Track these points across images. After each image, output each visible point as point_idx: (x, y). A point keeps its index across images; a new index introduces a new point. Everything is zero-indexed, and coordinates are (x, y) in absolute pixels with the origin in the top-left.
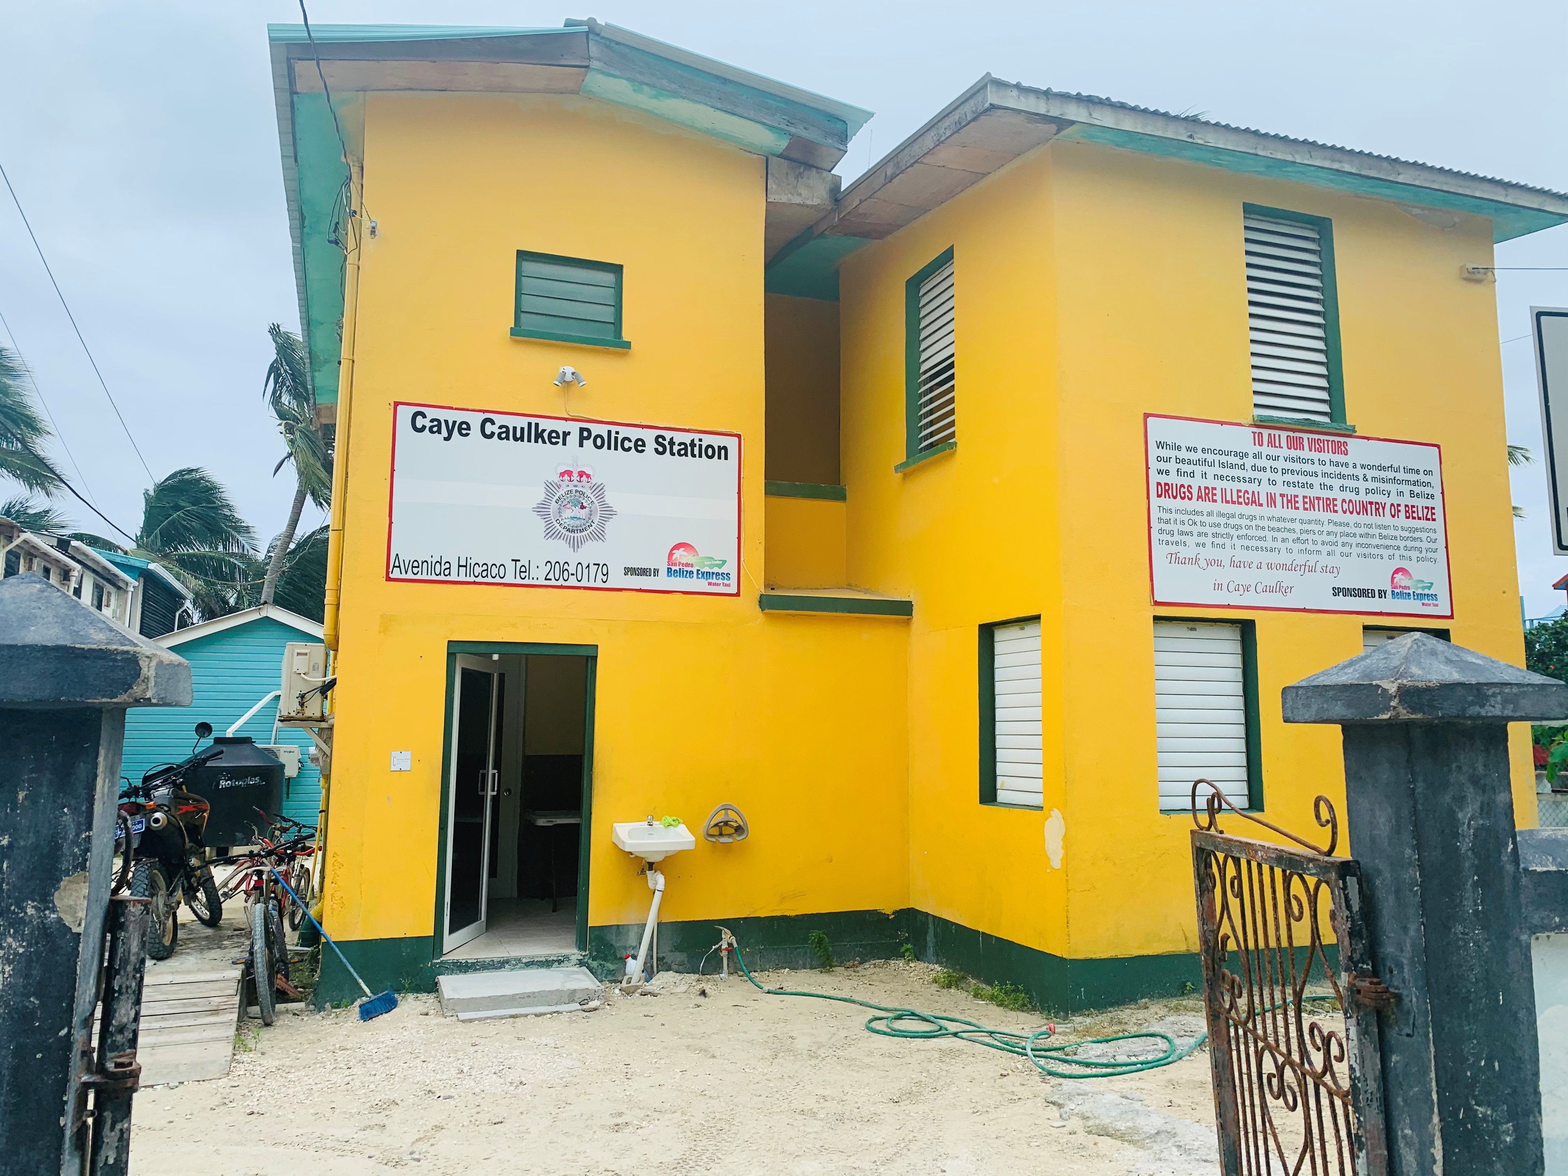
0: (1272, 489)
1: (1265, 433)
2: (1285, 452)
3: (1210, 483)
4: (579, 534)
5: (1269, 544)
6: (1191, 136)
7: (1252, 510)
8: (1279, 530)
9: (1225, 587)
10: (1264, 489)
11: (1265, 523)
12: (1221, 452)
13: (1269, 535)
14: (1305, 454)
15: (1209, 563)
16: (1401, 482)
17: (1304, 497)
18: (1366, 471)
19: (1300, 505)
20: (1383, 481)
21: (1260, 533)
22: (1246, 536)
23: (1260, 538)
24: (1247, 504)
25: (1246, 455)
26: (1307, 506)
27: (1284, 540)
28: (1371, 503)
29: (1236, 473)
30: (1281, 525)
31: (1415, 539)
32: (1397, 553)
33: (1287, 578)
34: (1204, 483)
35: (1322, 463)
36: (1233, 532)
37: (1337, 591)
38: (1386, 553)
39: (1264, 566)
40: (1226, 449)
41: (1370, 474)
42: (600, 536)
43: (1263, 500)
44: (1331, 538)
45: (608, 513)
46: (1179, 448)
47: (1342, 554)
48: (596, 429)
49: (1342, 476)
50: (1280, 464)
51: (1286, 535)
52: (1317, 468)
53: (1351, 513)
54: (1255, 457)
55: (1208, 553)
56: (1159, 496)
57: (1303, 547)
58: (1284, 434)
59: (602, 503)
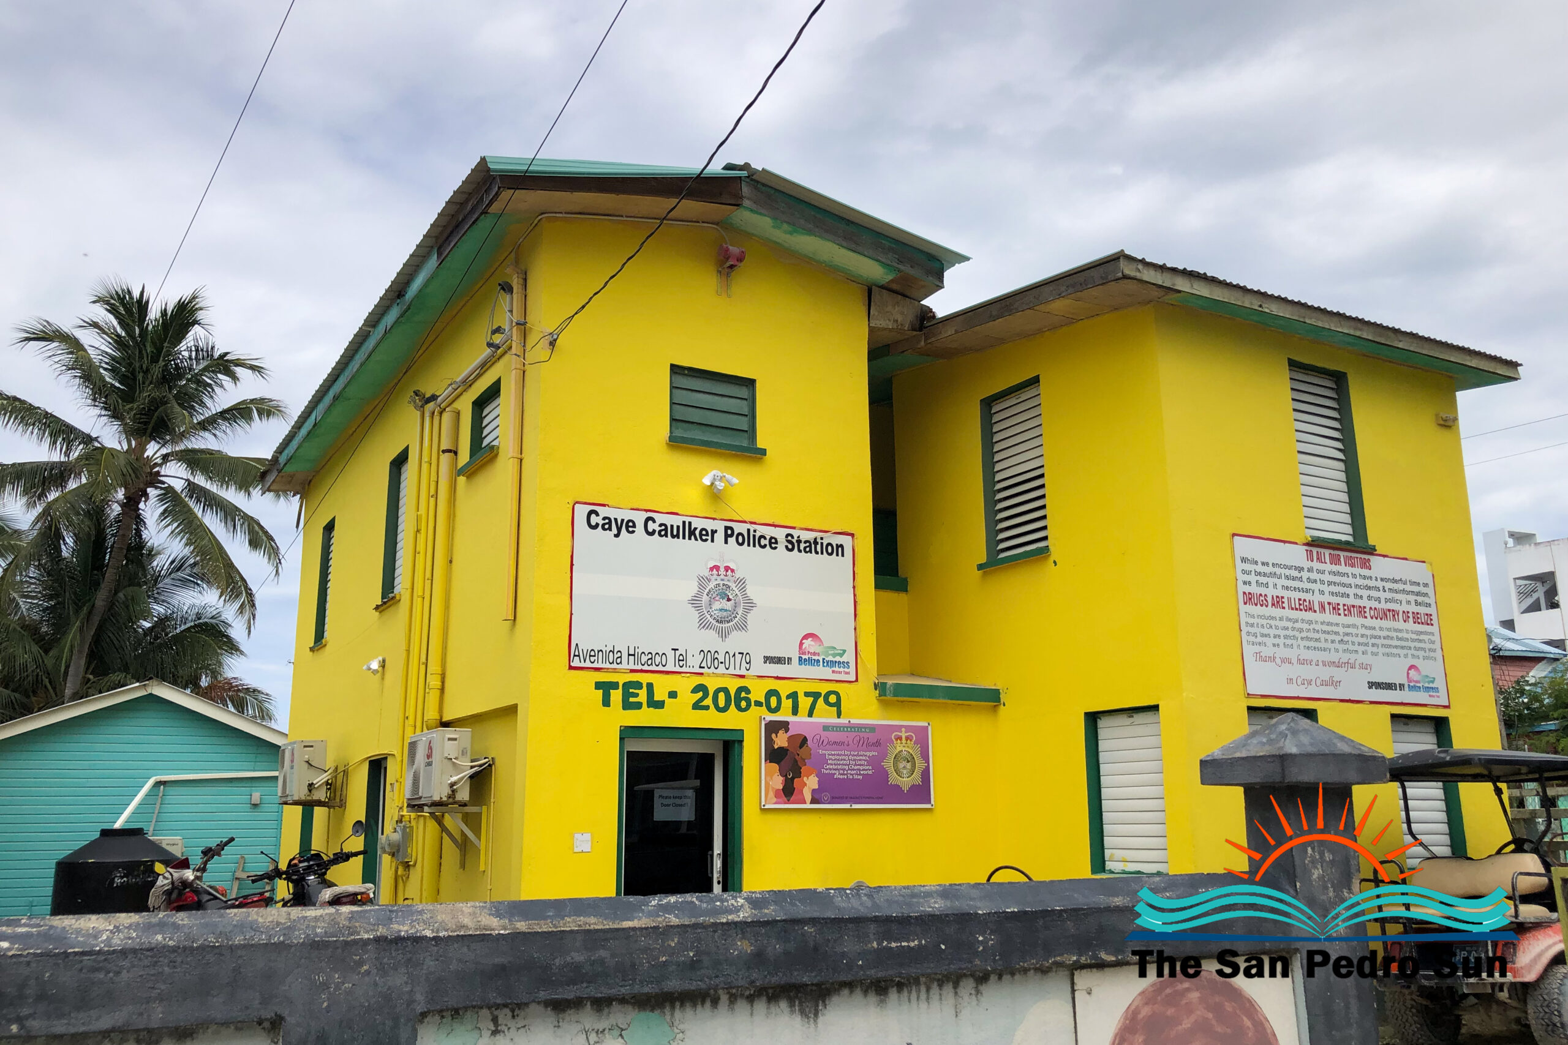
0: (1323, 599)
1: (1315, 550)
2: (1328, 567)
3: (1280, 592)
4: (727, 625)
5: (1322, 645)
6: (1261, 306)
7: (1309, 615)
8: (1328, 633)
9: (1294, 681)
10: (1316, 598)
11: (1318, 627)
12: (1286, 567)
13: (1323, 636)
14: (1342, 568)
15: (1283, 661)
16: (1408, 593)
17: (1344, 605)
18: (1384, 584)
19: (1341, 611)
20: (1396, 591)
21: (1316, 636)
22: (1307, 638)
23: (1317, 640)
24: (1306, 611)
25: (1303, 569)
26: (1346, 612)
27: (1333, 642)
28: (1389, 610)
29: (1296, 584)
30: (1329, 628)
31: (1420, 641)
32: (1410, 652)
33: (1338, 674)
34: (1276, 593)
35: (1355, 576)
36: (1297, 634)
37: (1372, 685)
38: (1402, 652)
39: (1320, 664)
40: (1288, 564)
41: (1388, 585)
42: (742, 627)
43: (1317, 608)
44: (1364, 640)
45: (750, 605)
46: (1256, 563)
47: (1373, 654)
48: (739, 528)
49: (1369, 588)
50: (1327, 577)
51: (1333, 637)
52: (1350, 581)
53: (1377, 618)
54: (1309, 571)
55: (1282, 652)
56: (1245, 603)
57: (1345, 647)
58: (1327, 552)
59: (745, 596)
